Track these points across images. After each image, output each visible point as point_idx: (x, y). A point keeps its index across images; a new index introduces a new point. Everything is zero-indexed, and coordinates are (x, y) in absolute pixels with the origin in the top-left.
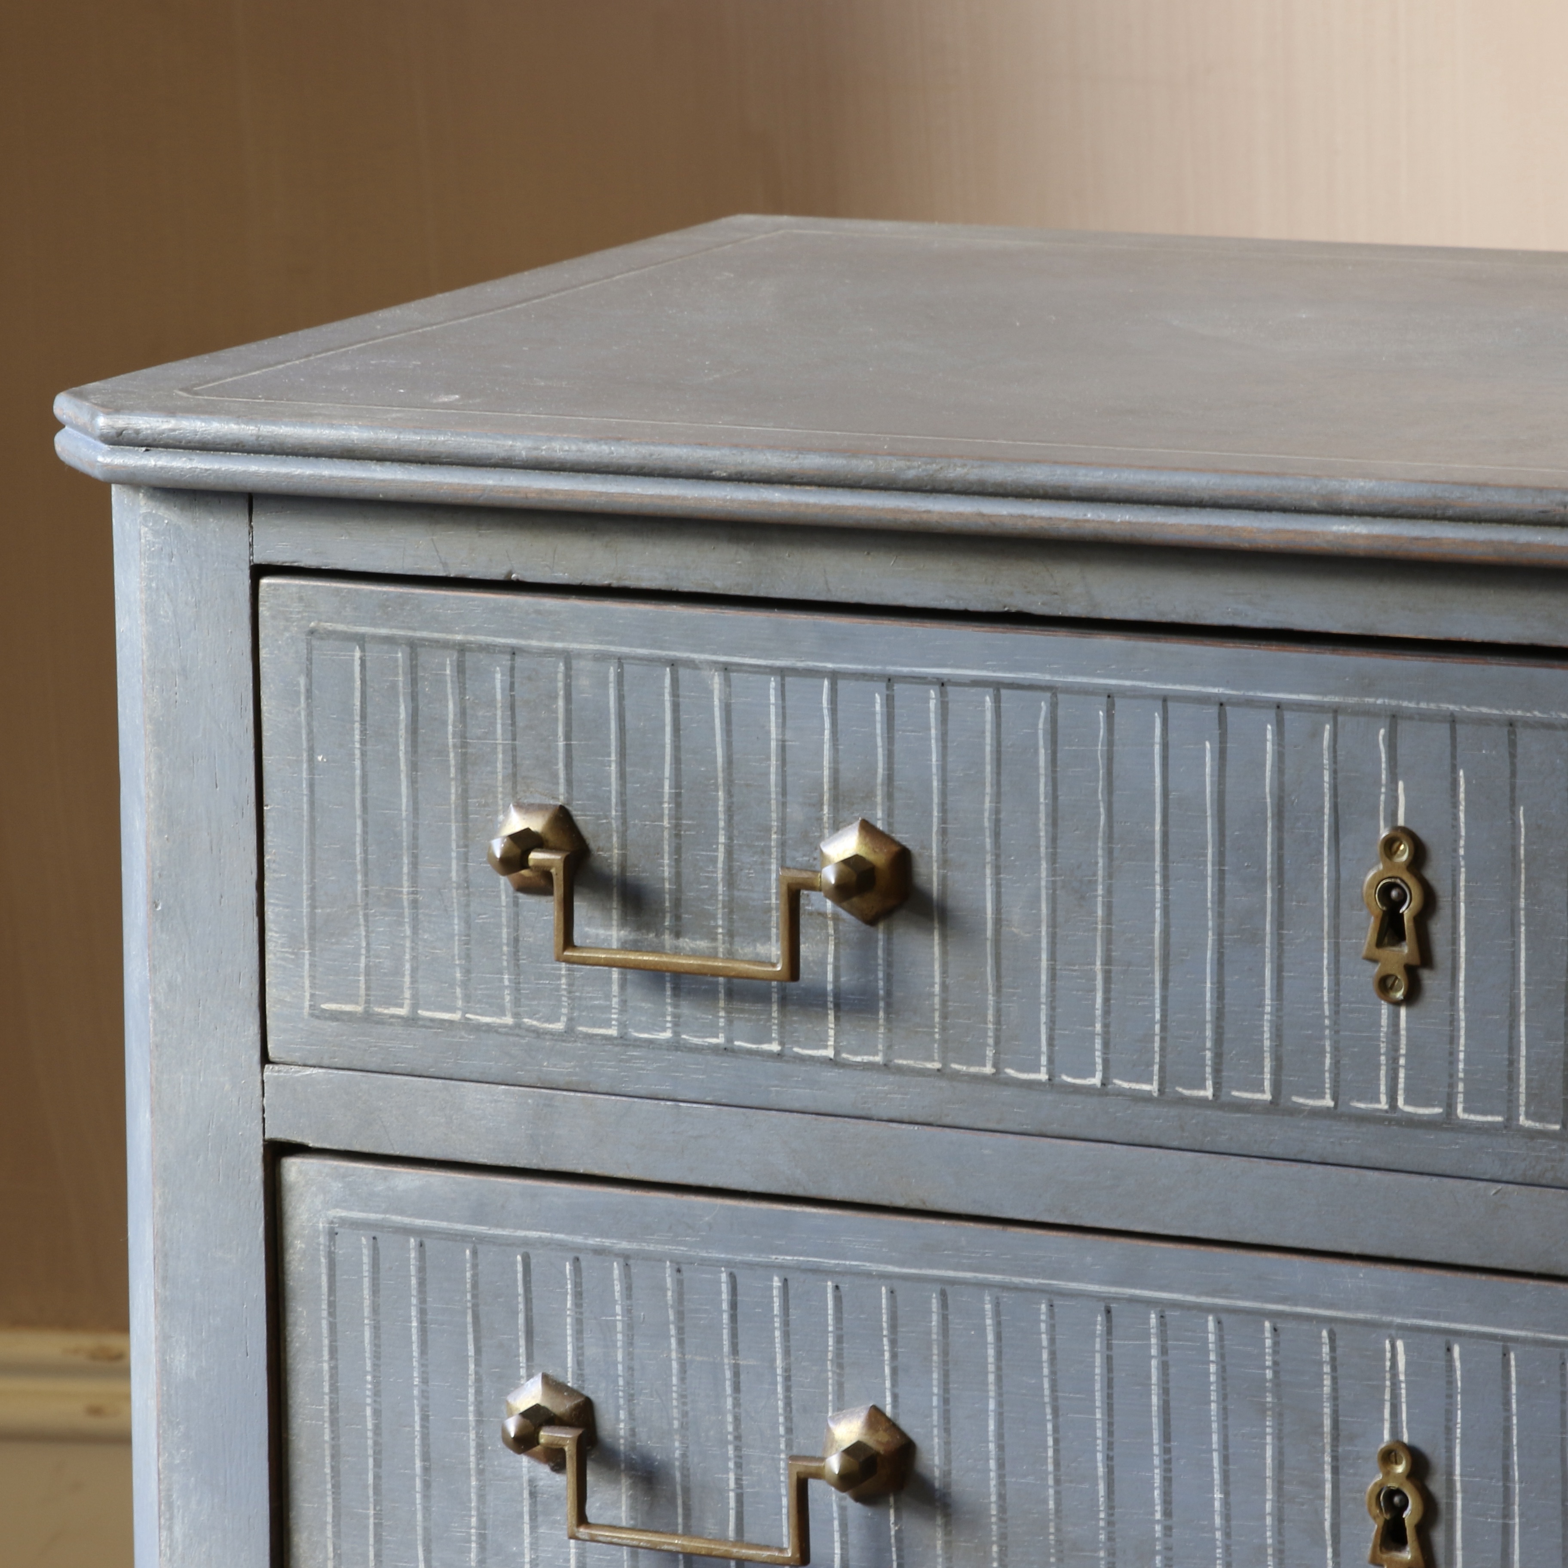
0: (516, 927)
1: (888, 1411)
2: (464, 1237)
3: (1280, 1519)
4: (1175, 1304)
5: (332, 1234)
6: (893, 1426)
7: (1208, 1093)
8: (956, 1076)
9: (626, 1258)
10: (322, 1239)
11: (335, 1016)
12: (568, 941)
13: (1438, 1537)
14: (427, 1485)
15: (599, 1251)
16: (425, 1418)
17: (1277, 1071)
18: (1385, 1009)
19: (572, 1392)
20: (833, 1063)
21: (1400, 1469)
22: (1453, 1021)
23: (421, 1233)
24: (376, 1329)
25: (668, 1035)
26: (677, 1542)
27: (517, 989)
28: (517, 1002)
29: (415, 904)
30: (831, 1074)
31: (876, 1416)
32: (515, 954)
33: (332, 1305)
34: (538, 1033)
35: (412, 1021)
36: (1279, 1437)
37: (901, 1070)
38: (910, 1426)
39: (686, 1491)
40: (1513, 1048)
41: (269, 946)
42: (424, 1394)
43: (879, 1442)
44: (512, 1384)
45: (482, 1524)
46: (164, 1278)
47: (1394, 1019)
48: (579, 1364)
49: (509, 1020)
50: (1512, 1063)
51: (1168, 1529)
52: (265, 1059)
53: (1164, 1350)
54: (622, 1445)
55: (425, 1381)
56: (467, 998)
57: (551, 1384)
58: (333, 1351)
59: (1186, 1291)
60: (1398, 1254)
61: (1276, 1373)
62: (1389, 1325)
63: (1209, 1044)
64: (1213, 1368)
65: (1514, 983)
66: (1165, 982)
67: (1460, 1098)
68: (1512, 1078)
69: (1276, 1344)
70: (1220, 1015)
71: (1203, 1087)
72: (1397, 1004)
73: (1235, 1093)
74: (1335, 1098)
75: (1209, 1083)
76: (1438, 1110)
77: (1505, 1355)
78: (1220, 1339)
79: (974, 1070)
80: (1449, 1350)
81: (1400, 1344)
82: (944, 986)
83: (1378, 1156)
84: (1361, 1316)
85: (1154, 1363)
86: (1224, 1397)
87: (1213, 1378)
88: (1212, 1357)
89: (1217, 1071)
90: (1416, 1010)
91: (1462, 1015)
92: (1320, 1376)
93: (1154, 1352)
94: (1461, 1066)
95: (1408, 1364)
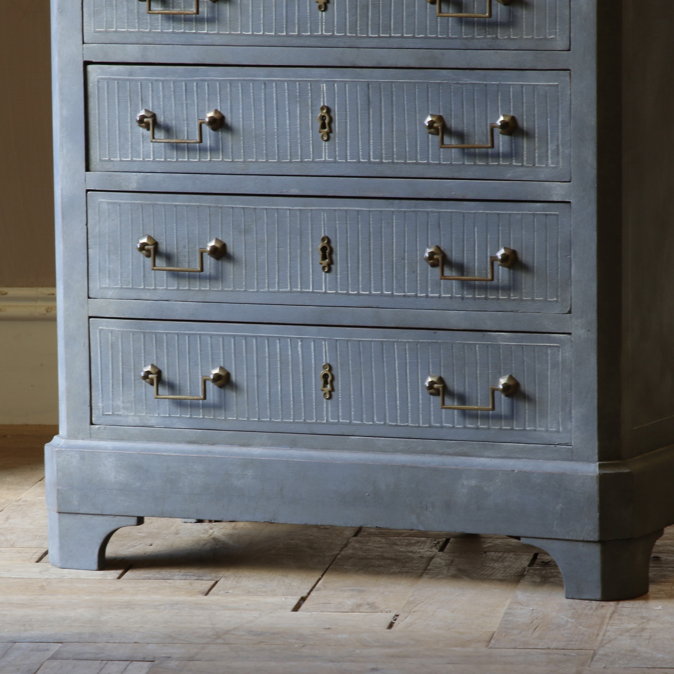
0: (138, 9)
1: (219, 110)
2: (127, 80)
3: (301, 125)
4: (279, 81)
5: (98, 82)
6: (220, 113)
7: (284, 34)
8: (233, 34)
9: (163, 81)
10: (96, 83)
11: (99, 32)
12: (150, 9)
13: (333, 125)
14: (120, 136)
15: (157, 80)
16: (119, 121)
17: (299, 28)
18: (320, 13)
19: (151, 112)
20: (207, 34)
21: (325, 111)
22: (334, 14)
23: (118, 80)
24: (108, 102)
25: (171, 30)
26: (174, 141)
27: (139, 23)
28: (139, 26)
29: (116, 6)
30: (206, 36)
31: (216, 111)
32: (138, 15)
33: (98, 98)
34: (143, 32)
35: (116, 32)
36: (300, 107)
37: (221, 34)
38: (224, 113)
39: (176, 132)
40: (345, 19)
41: (84, 17)
42: (119, 116)
43: (217, 116)
44: (138, 111)
45: (132, 144)
46: (61, 94)
47: (322, 14)
48: (153, 106)
49: (137, 30)
50: (346, 22)
51: (278, 130)
52: (83, 43)
53: (276, 91)
54: (162, 123)
55: (119, 113)
56: (128, 26)
57: (147, 111)
58: (99, 108)
59: (281, 78)
60: (324, 65)
61: (300, 93)
62: (322, 81)
63: (285, 23)
64: (286, 94)
65: (346, 5)
66: (276, 11)
67: (335, 30)
68: (345, 25)
69: (299, 87)
70: (287, 17)
71: (283, 33)
72: (323, 11)
73: (290, 33)
74: (310, 32)
75: (285, 32)
76: (331, 33)
77: (345, 85)
78: (288, 87)
79: (236, 33)
80: (334, 85)
81: (324, 85)
82: (230, 15)
83: (319, 44)
84: (316, 79)
85: (274, 94)
86: (289, 100)
87: (287, 96)
88: (286, 91)
89: (286, 29)
90: (327, 12)
91: (336, 13)
92: (308, 93)
93: (274, 91)
94: (336, 24)
95: (326, 89)
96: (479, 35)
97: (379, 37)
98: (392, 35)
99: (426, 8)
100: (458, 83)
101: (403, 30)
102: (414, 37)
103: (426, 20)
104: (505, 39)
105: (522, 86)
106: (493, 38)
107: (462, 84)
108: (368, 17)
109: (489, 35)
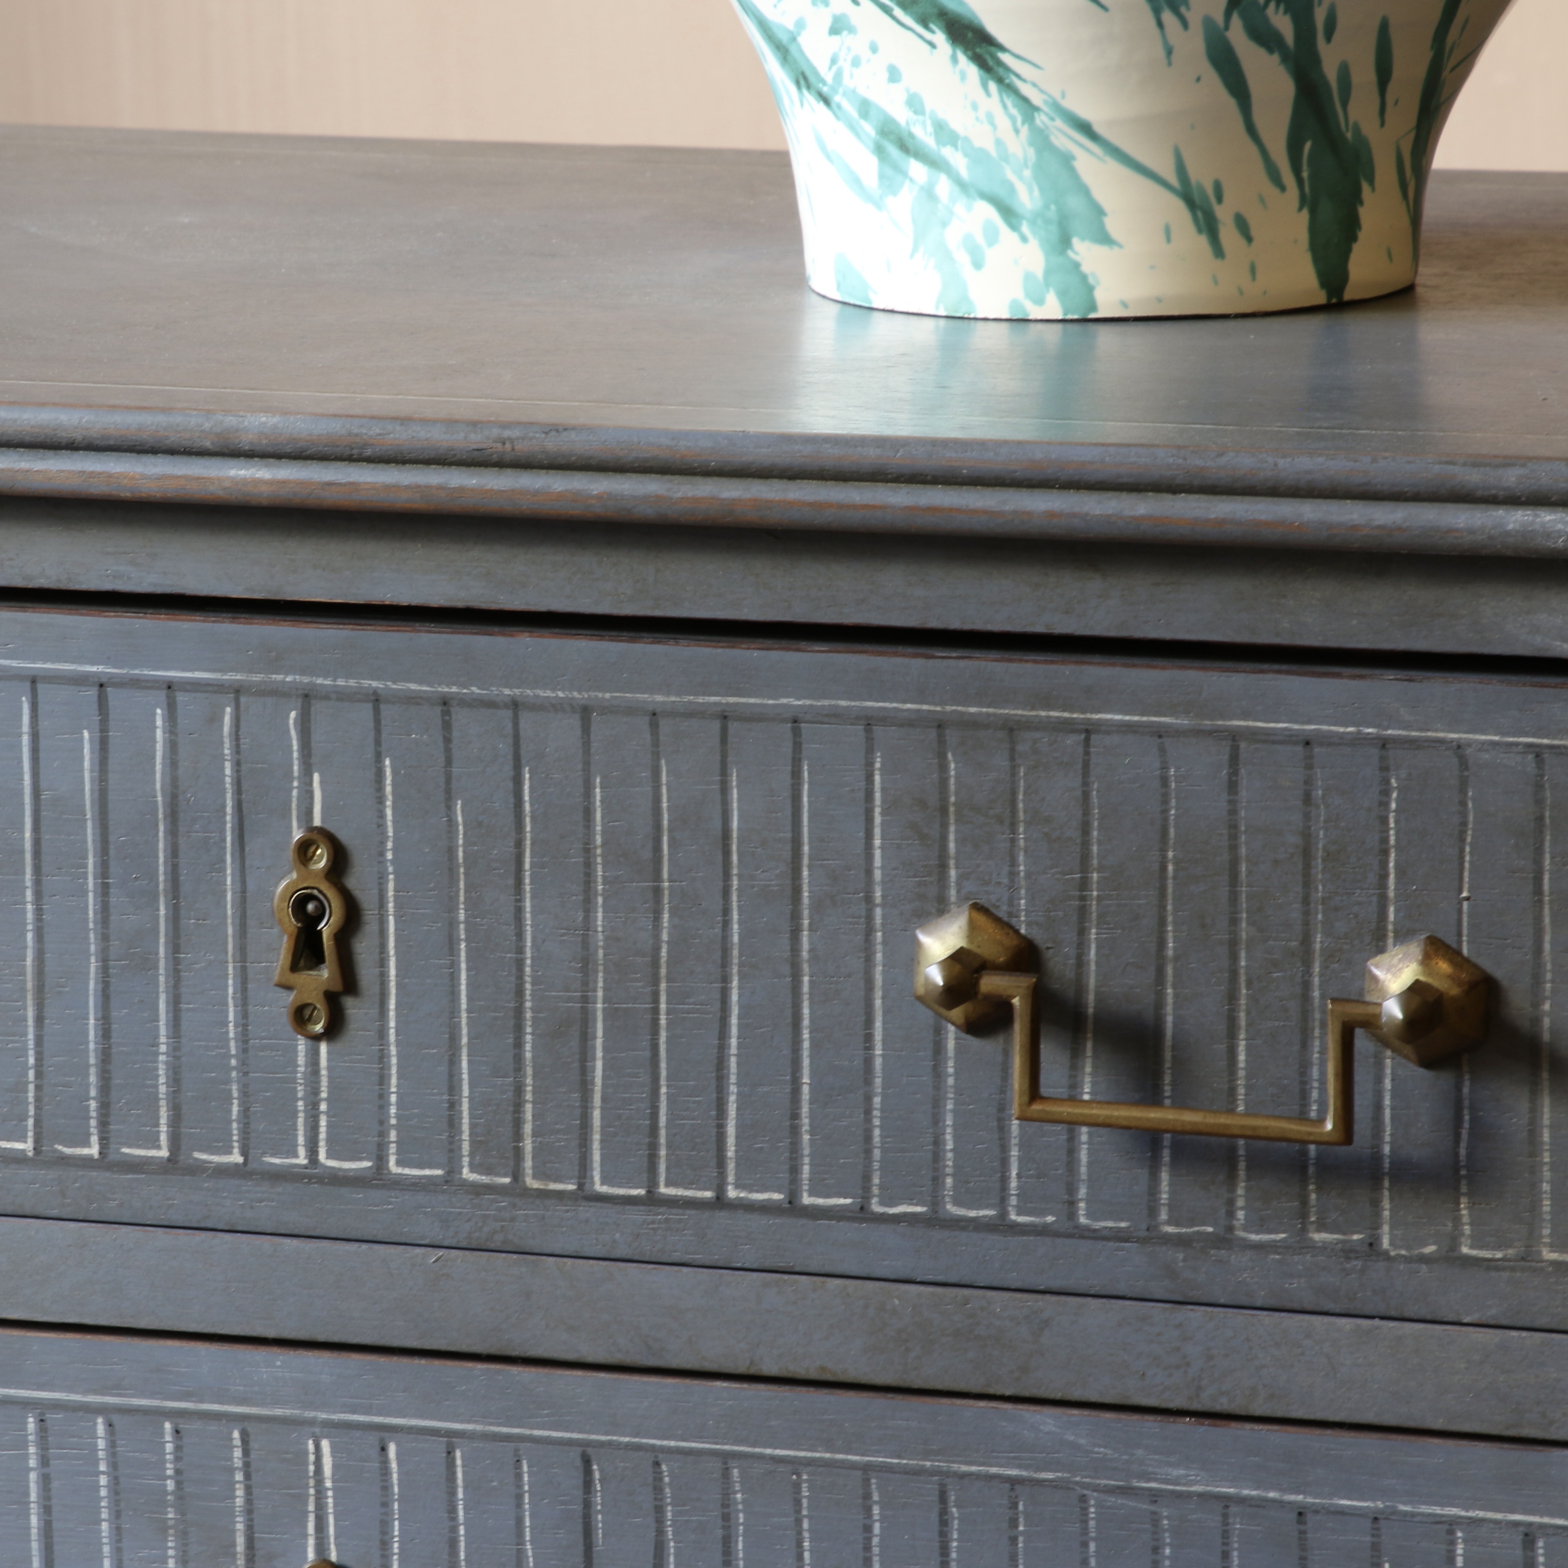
4: (57, 1406)
7: (94, 1150)
17: (175, 1121)
18: (302, 1045)
22: (382, 1057)
40: (453, 1088)
47: (314, 1057)
50: (453, 1105)
53: (44, 1462)
59: (70, 1390)
60: (321, 1338)
61: (179, 1484)
62: (312, 1422)
63: (93, 1093)
64: (103, 1480)
65: (453, 1012)
66: (40, 1020)
67: (393, 1148)
68: (453, 1123)
69: (178, 1448)
70: (105, 1057)
71: (87, 1144)
72: (317, 1038)
73: (125, 1150)
74: (244, 1153)
75: (94, 1139)
76: (367, 1164)
77: (450, 1453)
78: (112, 1445)
80: (384, 1449)
81: (325, 1444)
83: (294, 1220)
84: (278, 1412)
85: (33, 1476)
86: (117, 1514)
87: (103, 1493)
88: (103, 1467)
89: (104, 1124)
90: (338, 1045)
91: (393, 1050)
92: (231, 1484)
93: (32, 1463)
94: (393, 1110)
95: (335, 1467)
96: (1262, 1226)
97: (652, 1200)
98: (732, 1193)
99: (938, 1049)
100: (1127, 1491)
101: (795, 1170)
102: (862, 1213)
103: (937, 1120)
104: (1424, 1259)
105: (1529, 1536)
106: (1348, 1252)
107: (1155, 1496)
108: (585, 1086)
109: (1322, 1227)
